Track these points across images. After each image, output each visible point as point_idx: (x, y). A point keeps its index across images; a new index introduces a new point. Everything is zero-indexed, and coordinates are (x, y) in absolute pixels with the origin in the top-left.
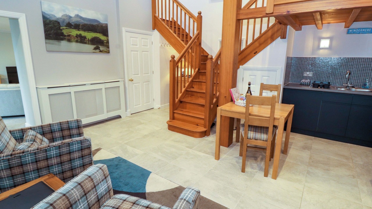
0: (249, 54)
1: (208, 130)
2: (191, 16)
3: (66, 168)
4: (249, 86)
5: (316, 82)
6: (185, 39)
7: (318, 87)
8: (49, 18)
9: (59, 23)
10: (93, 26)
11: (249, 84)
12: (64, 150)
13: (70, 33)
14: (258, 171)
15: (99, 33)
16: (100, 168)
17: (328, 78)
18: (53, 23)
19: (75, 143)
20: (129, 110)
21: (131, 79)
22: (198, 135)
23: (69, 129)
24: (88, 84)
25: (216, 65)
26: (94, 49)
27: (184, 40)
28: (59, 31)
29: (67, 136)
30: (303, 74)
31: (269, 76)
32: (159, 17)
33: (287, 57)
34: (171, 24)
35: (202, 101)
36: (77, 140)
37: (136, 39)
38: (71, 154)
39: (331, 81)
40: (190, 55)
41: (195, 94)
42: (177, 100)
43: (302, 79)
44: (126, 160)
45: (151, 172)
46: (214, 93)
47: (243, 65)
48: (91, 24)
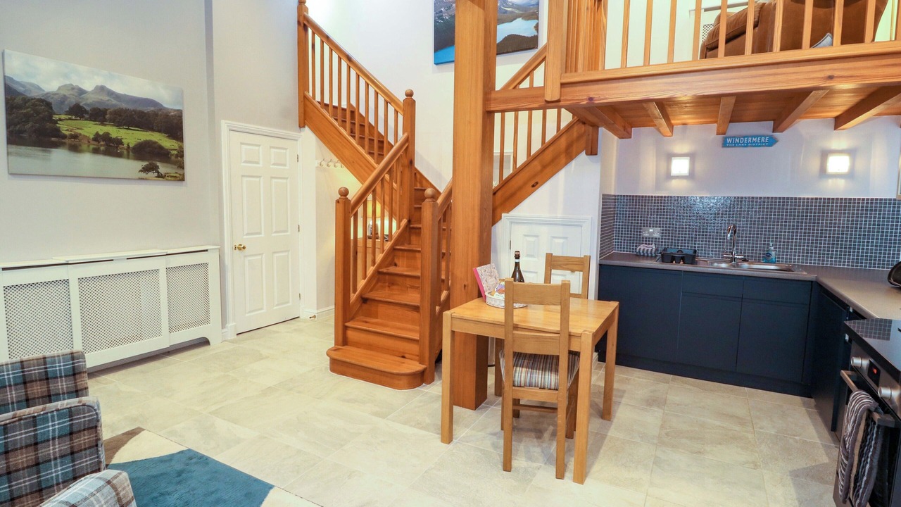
0: (520, 188)
1: (428, 369)
2: (390, 100)
3: (21, 487)
4: (517, 261)
5: (669, 251)
6: (376, 151)
7: (672, 262)
8: (25, 91)
9: (49, 105)
10: (142, 114)
11: (517, 257)
12: (18, 437)
13: (79, 131)
14: (543, 465)
15: (159, 131)
16: (109, 482)
17: (692, 241)
18: (34, 105)
19: (53, 417)
20: (230, 324)
21: (241, 245)
22: (404, 381)
23: (47, 378)
24: (120, 259)
25: (446, 212)
26: (141, 171)
27: (373, 154)
28: (49, 125)
29: (39, 398)
30: (640, 232)
31: (566, 238)
32: (315, 99)
33: (603, 195)
34: (344, 116)
35: (413, 298)
36: (59, 407)
37: (257, 148)
38: (39, 446)
39: (698, 247)
40: (387, 186)
41: (400, 280)
42: (353, 297)
43: (639, 244)
44: (207, 458)
45: (271, 487)
46: (443, 277)
47: (508, 211)
48: (138, 109)
